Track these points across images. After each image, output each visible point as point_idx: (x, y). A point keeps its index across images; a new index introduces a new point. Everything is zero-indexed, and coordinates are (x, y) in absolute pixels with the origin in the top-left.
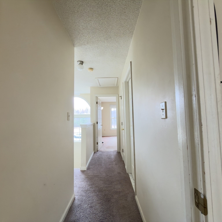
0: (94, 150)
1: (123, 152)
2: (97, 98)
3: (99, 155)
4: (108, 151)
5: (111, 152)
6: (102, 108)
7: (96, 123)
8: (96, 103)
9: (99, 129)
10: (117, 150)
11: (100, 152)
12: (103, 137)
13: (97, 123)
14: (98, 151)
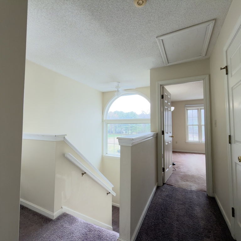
0: (157, 180)
1: (233, 216)
2: (162, 87)
3: (167, 195)
4: (184, 187)
5: (191, 192)
6: (173, 109)
7: (160, 132)
8: (160, 97)
9: (167, 144)
10: (205, 189)
11: (169, 187)
12: (174, 152)
13: (163, 133)
14: (164, 184)
